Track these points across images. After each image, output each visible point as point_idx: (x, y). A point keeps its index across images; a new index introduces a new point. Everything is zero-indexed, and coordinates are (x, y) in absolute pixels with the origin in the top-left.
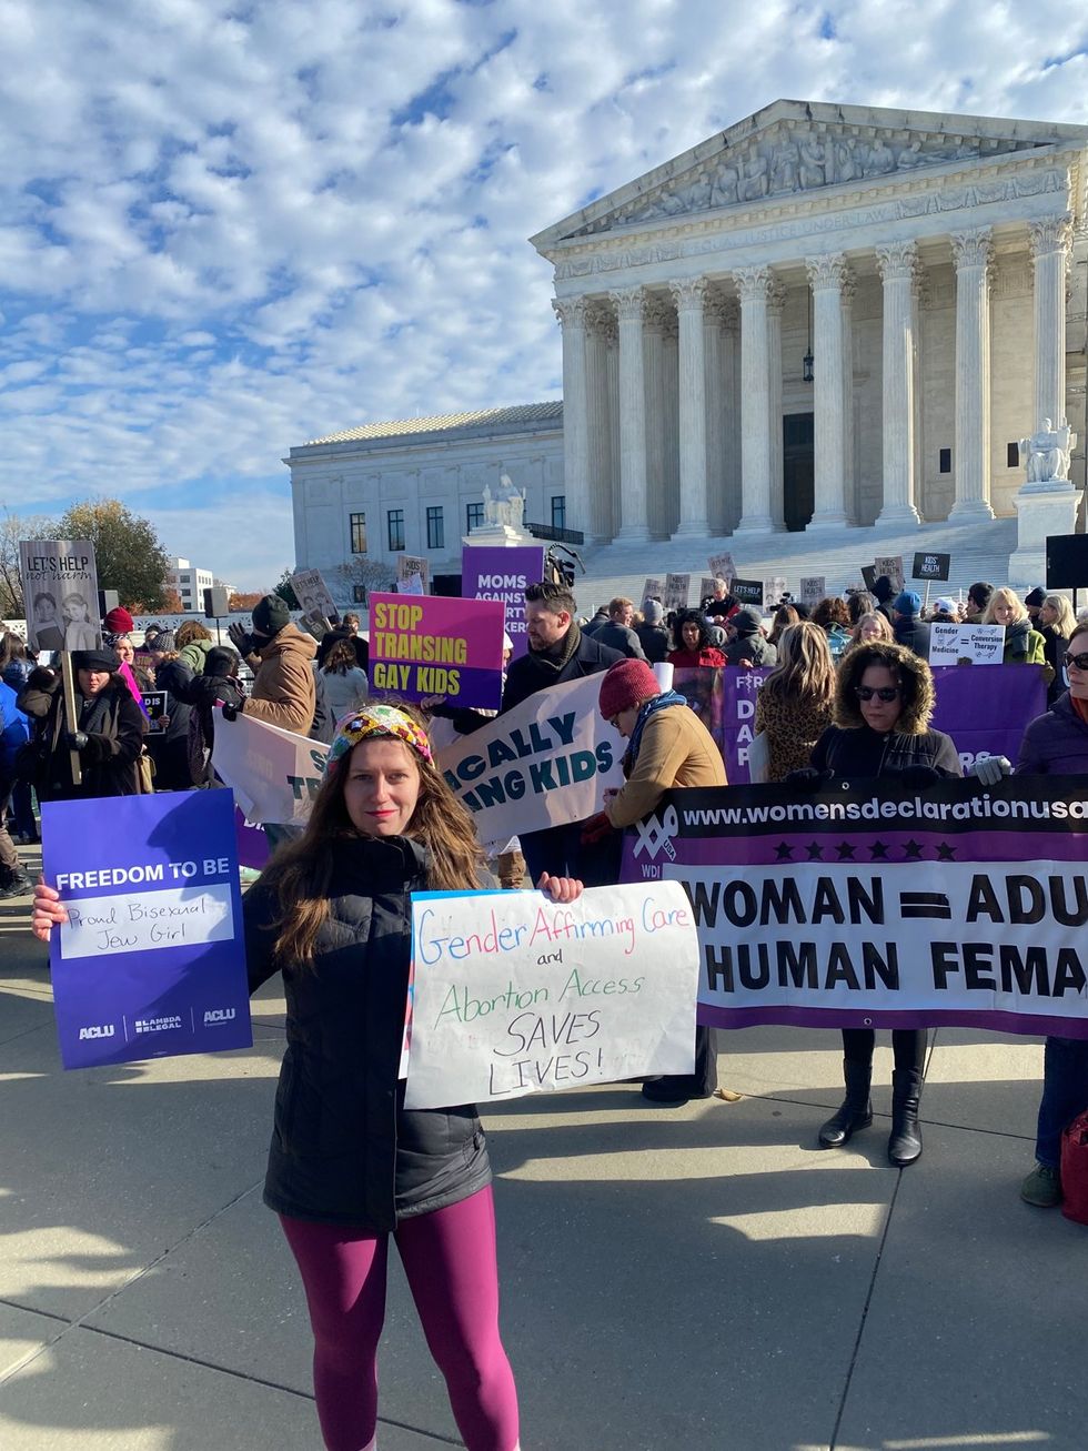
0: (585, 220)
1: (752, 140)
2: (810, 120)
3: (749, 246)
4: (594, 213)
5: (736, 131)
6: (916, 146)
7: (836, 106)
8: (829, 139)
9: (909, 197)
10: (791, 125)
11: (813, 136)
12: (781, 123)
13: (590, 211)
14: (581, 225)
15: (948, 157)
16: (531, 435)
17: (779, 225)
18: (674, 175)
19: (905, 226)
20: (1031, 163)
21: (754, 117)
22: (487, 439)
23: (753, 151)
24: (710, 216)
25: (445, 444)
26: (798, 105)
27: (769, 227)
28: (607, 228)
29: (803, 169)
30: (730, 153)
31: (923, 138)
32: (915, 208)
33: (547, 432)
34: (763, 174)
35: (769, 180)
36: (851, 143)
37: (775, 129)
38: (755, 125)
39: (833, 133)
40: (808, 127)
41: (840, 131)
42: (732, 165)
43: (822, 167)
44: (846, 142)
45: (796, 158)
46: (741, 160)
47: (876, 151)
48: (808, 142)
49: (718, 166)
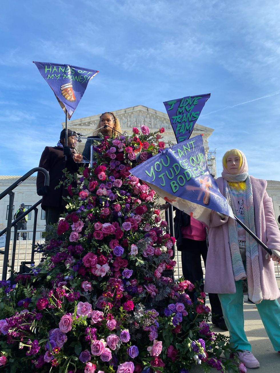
0: (81, 121)
1: (132, 113)
4: (84, 121)
5: (129, 109)
7: (155, 110)
8: (152, 117)
10: (142, 112)
11: (148, 116)
12: (140, 111)
13: (83, 119)
14: (80, 123)
21: (134, 107)
23: (132, 115)
29: (146, 123)
30: (126, 115)
34: (135, 122)
35: (136, 124)
36: (158, 120)
37: (138, 112)
38: (133, 109)
39: (153, 116)
40: (146, 114)
41: (155, 117)
42: (126, 118)
43: (151, 124)
44: (156, 119)
45: (143, 120)
46: (129, 117)
47: (164, 123)
48: (147, 117)
49: (122, 117)
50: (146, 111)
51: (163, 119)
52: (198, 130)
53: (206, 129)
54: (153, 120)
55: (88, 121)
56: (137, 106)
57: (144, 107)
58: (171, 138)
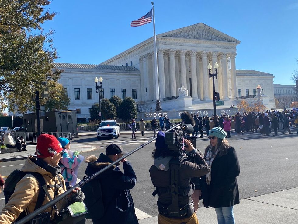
1: (196, 28)
3: (195, 47)
4: (169, 33)
5: (195, 25)
7: (209, 27)
9: (217, 45)
14: (166, 35)
15: (223, 40)
16: (117, 73)
17: (199, 44)
19: (217, 49)
21: (197, 24)
22: (106, 73)
24: (189, 39)
25: (94, 73)
28: (172, 37)
29: (203, 36)
30: (192, 29)
31: (220, 36)
32: (218, 47)
33: (121, 73)
36: (210, 33)
37: (199, 27)
40: (204, 29)
41: (208, 31)
42: (192, 31)
43: (206, 36)
45: (202, 33)
47: (213, 36)
49: (190, 30)
50: (204, 27)
51: (213, 33)
52: (232, 41)
53: (236, 41)
56: (199, 23)
57: (203, 24)
58: (217, 46)
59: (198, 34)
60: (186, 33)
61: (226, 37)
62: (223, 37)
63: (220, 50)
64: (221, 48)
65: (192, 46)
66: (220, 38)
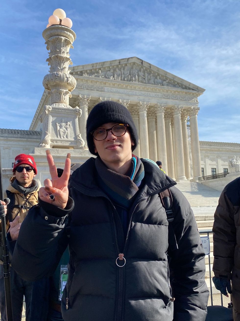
1: (126, 65)
2: (142, 65)
3: (124, 94)
4: (77, 69)
5: (124, 61)
6: (167, 81)
7: (150, 64)
8: (146, 72)
9: (165, 93)
11: (142, 69)
12: (134, 63)
13: (76, 68)
15: (174, 86)
17: (133, 90)
18: (103, 67)
20: (192, 94)
21: (128, 59)
26: (140, 60)
27: (130, 90)
29: (140, 78)
30: (120, 66)
31: (169, 80)
32: (166, 96)
35: (131, 77)
36: (152, 75)
37: (132, 64)
38: (128, 61)
39: (147, 70)
40: (140, 67)
41: (148, 71)
42: (120, 70)
43: (144, 79)
44: (150, 74)
45: (137, 74)
46: (122, 69)
47: (157, 79)
48: (140, 71)
49: (116, 68)
50: (140, 64)
51: (157, 74)
52: (190, 89)
53: (197, 89)
54: (146, 75)
55: (81, 70)
56: (132, 58)
57: (139, 59)
58: (164, 95)
59: (130, 74)
60: (108, 72)
61: (180, 82)
62: (174, 82)
63: (171, 103)
64: (172, 99)
65: (120, 93)
66: (168, 83)
